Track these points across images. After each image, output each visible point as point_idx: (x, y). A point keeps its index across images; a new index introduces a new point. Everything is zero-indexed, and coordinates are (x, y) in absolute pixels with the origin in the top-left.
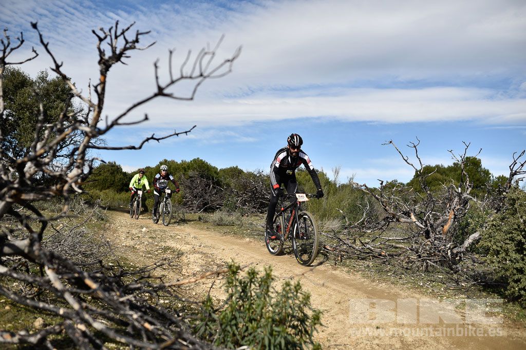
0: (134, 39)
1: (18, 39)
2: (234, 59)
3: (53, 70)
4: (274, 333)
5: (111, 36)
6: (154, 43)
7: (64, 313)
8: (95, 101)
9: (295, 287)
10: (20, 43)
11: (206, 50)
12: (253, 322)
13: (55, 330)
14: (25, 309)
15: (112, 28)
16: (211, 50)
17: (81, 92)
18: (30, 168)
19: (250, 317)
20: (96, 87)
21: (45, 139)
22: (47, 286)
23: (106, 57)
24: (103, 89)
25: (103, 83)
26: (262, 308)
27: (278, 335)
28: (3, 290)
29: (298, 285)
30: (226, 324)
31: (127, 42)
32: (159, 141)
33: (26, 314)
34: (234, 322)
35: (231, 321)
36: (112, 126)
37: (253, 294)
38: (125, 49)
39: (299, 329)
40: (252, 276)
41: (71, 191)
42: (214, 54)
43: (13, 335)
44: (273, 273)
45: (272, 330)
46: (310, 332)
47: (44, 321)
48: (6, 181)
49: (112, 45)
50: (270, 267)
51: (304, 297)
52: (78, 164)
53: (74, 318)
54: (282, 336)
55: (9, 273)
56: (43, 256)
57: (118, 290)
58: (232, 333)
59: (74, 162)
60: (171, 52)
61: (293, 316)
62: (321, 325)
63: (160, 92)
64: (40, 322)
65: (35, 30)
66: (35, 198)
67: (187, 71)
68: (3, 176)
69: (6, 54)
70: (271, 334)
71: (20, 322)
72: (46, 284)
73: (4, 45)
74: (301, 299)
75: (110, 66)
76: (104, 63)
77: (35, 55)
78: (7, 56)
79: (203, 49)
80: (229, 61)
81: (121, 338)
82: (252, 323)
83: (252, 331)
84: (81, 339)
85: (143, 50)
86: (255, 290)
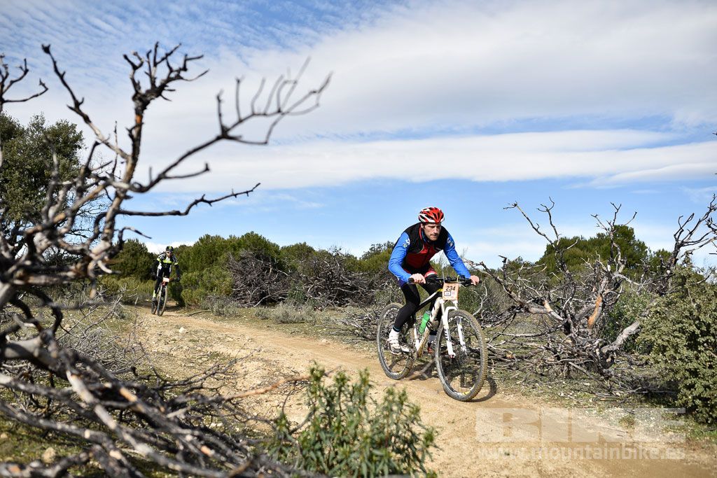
0: (182, 66)
1: (21, 68)
2: (321, 89)
3: (71, 108)
4: (374, 458)
5: (149, 63)
6: (206, 72)
7: (91, 436)
8: (128, 149)
9: (400, 398)
10: (22, 73)
11: (286, 78)
12: (345, 444)
13: (80, 459)
14: (28, 437)
15: (150, 52)
16: (293, 78)
17: (109, 138)
18: (40, 241)
19: (339, 439)
20: (130, 131)
21: (59, 203)
22: (66, 400)
23: (143, 91)
24: (139, 133)
25: (139, 125)
26: (356, 427)
27: (380, 462)
28: (7, 408)
29: (404, 394)
30: (308, 449)
31: (171, 70)
32: (212, 204)
33: (30, 443)
34: (318, 446)
35: (314, 445)
36: (158, 180)
37: (343, 407)
38: (169, 80)
39: (406, 454)
40: (342, 383)
41: (97, 271)
42: (295, 82)
43: (22, 467)
44: (370, 378)
45: (372, 455)
46: (420, 457)
47: (56, 453)
48: (7, 259)
49: (150, 75)
50: (366, 370)
51: (412, 410)
52: (105, 235)
53: (105, 442)
54: (385, 462)
55: (13, 384)
56: (63, 358)
57: (163, 405)
58: (315, 459)
59: (100, 233)
60: (238, 81)
61: (397, 436)
62: (435, 447)
63: (225, 134)
64: (50, 453)
65: (48, 56)
66: (48, 281)
67: (259, 107)
68: (3, 253)
69: (5, 88)
70: (370, 459)
71: (22, 454)
72: (65, 398)
73: (2, 76)
74: (407, 413)
75: (148, 103)
76: (140, 99)
77: (43, 89)
78: (6, 91)
79: (282, 77)
80: (314, 92)
81: (175, 464)
82: (343, 446)
83: (344, 456)
84: (117, 469)
85: (191, 80)
86: (345, 402)
